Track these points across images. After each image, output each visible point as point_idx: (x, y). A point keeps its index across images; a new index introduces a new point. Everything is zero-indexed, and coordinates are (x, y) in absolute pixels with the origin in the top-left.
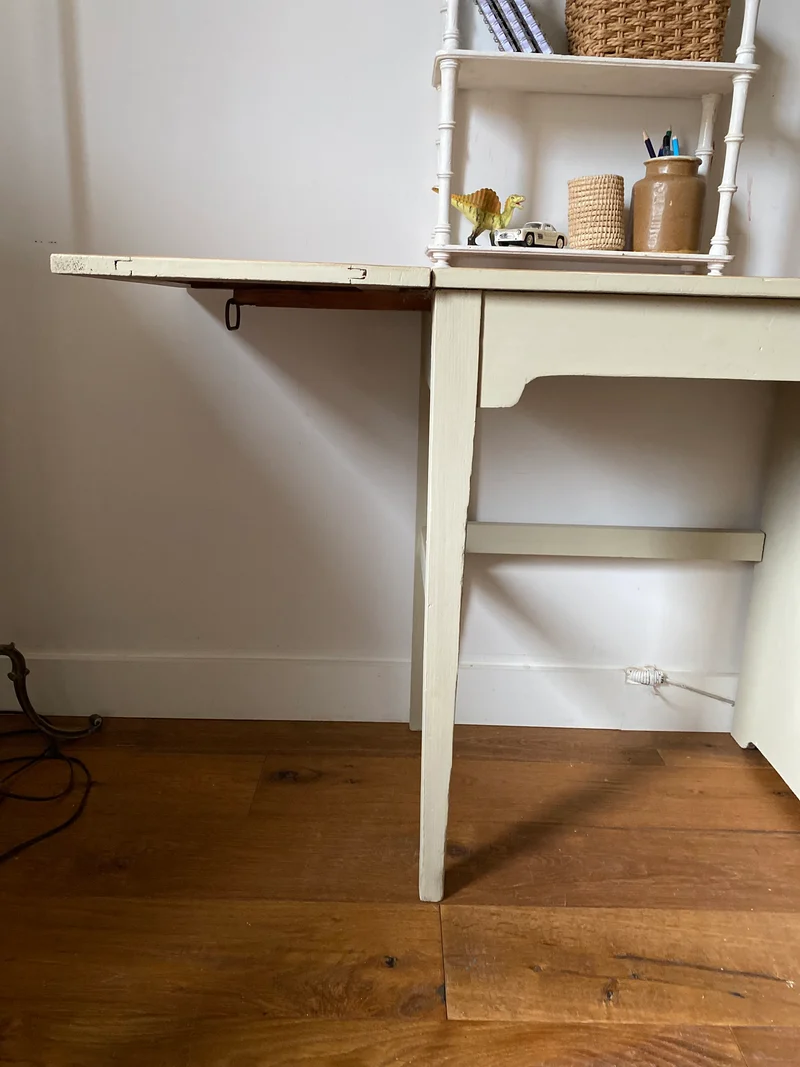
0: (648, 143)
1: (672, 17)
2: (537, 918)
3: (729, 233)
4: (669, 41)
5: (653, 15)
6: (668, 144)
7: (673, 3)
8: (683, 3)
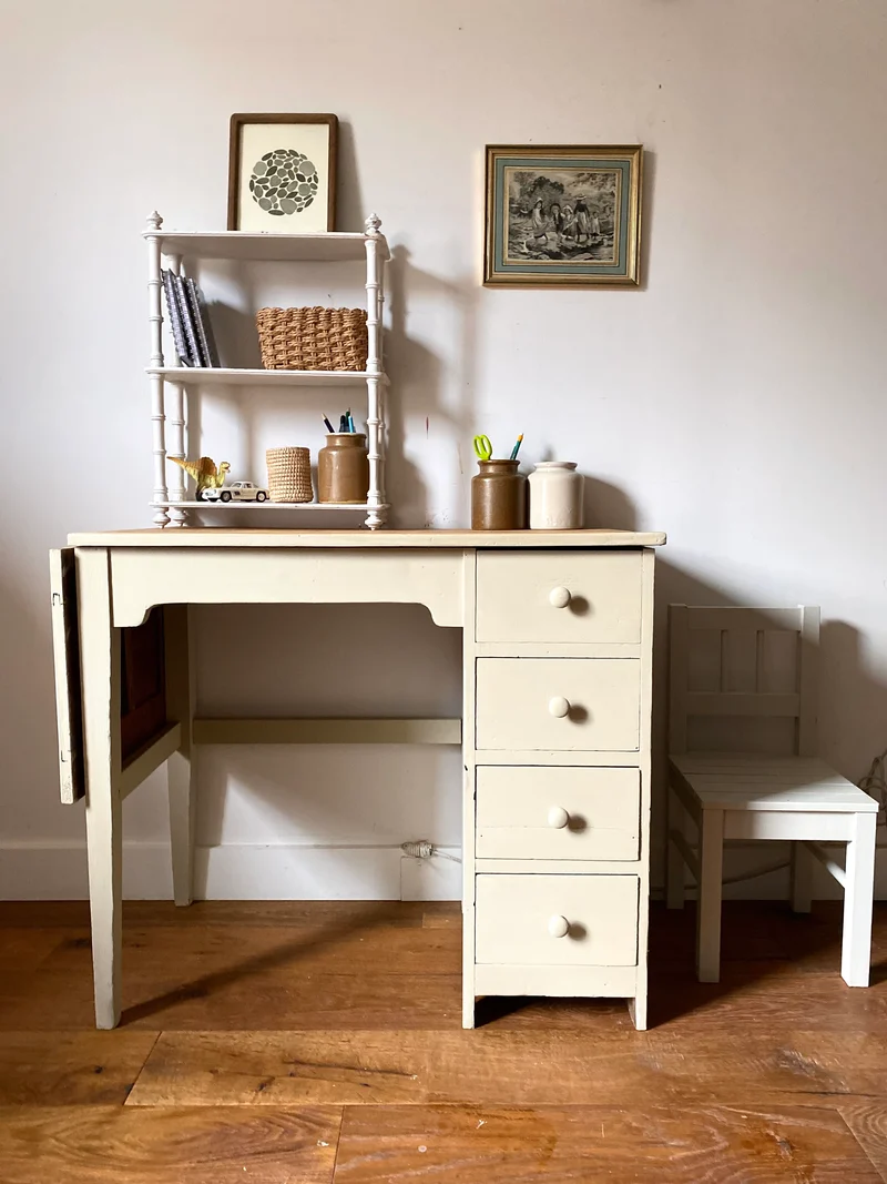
0: (327, 422)
1: (321, 340)
2: (237, 1039)
3: (379, 488)
4: (321, 355)
5: (307, 339)
6: (344, 421)
7: (321, 331)
8: (328, 331)
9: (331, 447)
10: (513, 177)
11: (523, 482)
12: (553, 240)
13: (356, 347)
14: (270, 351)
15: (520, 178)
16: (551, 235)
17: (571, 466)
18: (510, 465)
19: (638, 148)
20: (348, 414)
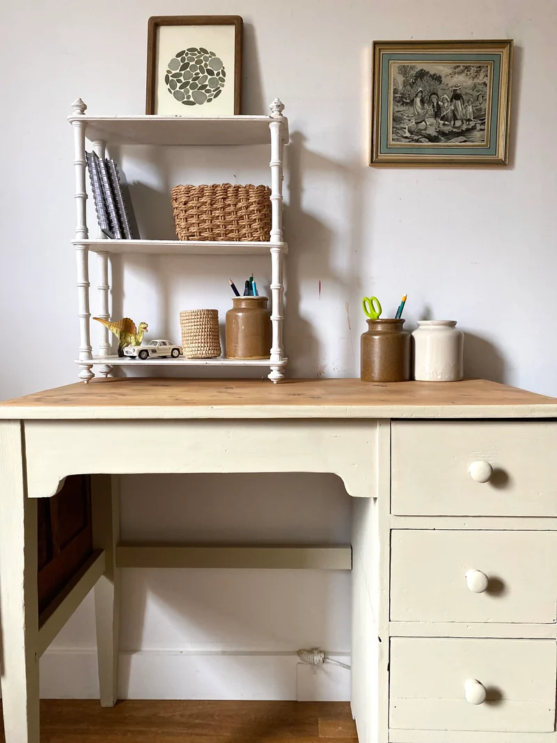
0: (233, 286)
1: (229, 214)
3: (280, 346)
4: (229, 227)
5: (217, 213)
6: (249, 285)
7: (229, 205)
8: (235, 205)
9: (237, 309)
10: (397, 70)
11: (408, 338)
12: (431, 125)
13: (261, 220)
14: (183, 224)
15: (404, 71)
16: (430, 121)
17: (452, 324)
18: (396, 324)
19: (508, 43)
20: (252, 279)
